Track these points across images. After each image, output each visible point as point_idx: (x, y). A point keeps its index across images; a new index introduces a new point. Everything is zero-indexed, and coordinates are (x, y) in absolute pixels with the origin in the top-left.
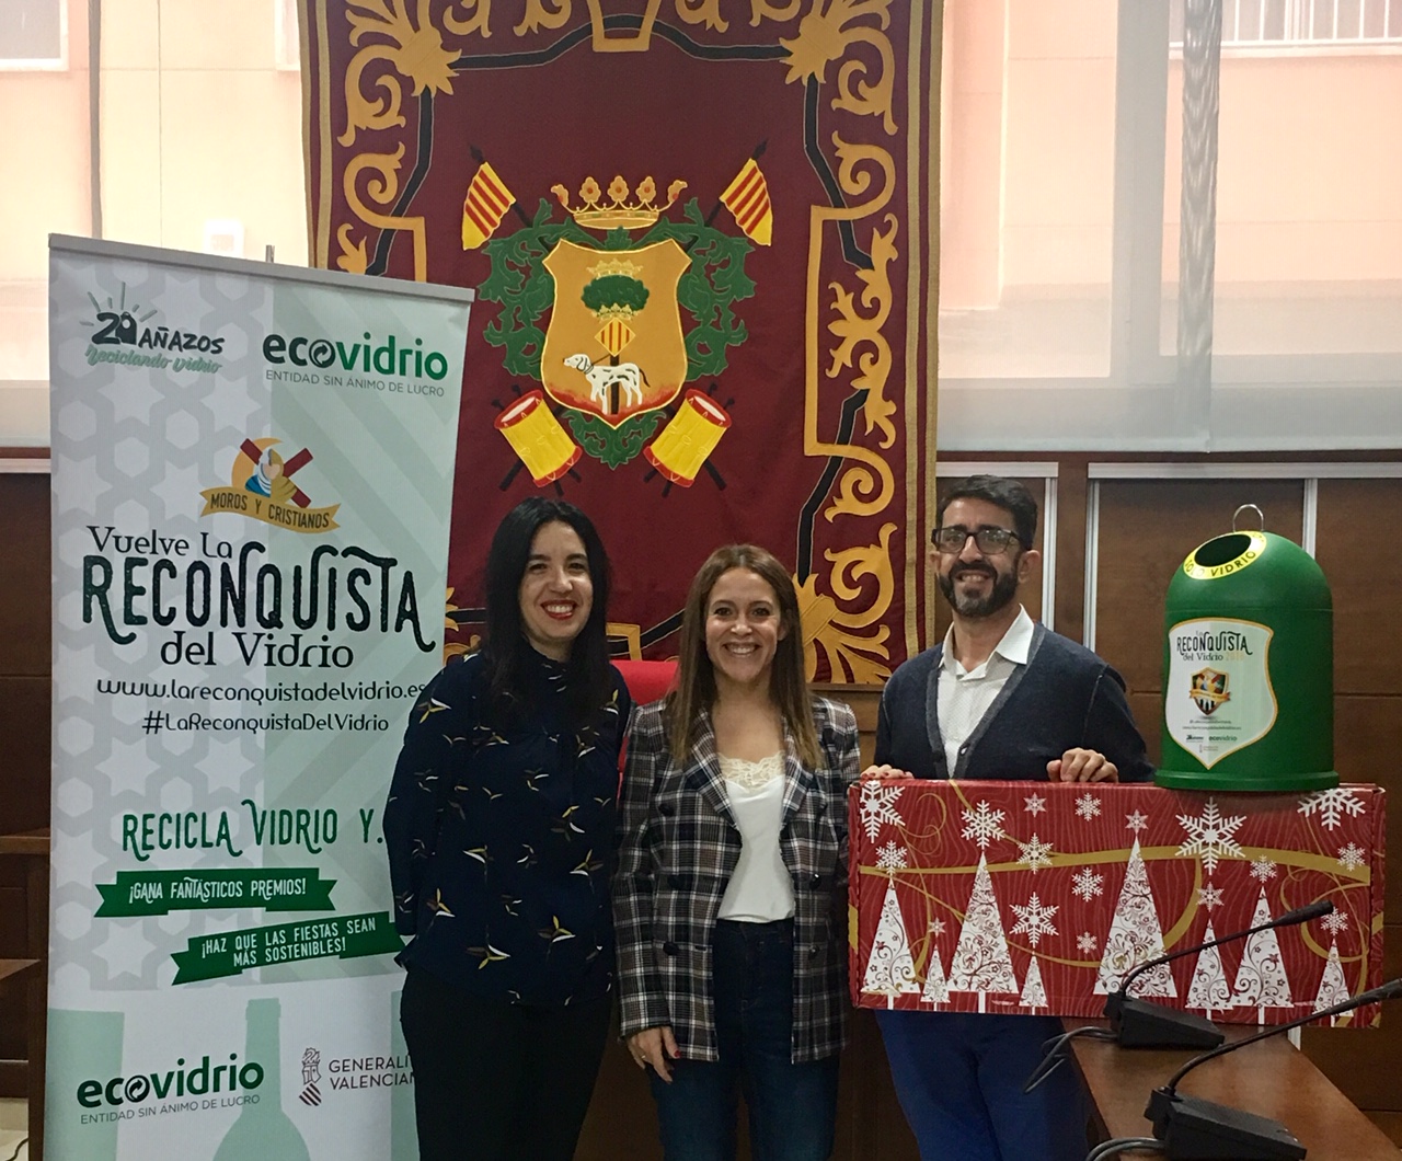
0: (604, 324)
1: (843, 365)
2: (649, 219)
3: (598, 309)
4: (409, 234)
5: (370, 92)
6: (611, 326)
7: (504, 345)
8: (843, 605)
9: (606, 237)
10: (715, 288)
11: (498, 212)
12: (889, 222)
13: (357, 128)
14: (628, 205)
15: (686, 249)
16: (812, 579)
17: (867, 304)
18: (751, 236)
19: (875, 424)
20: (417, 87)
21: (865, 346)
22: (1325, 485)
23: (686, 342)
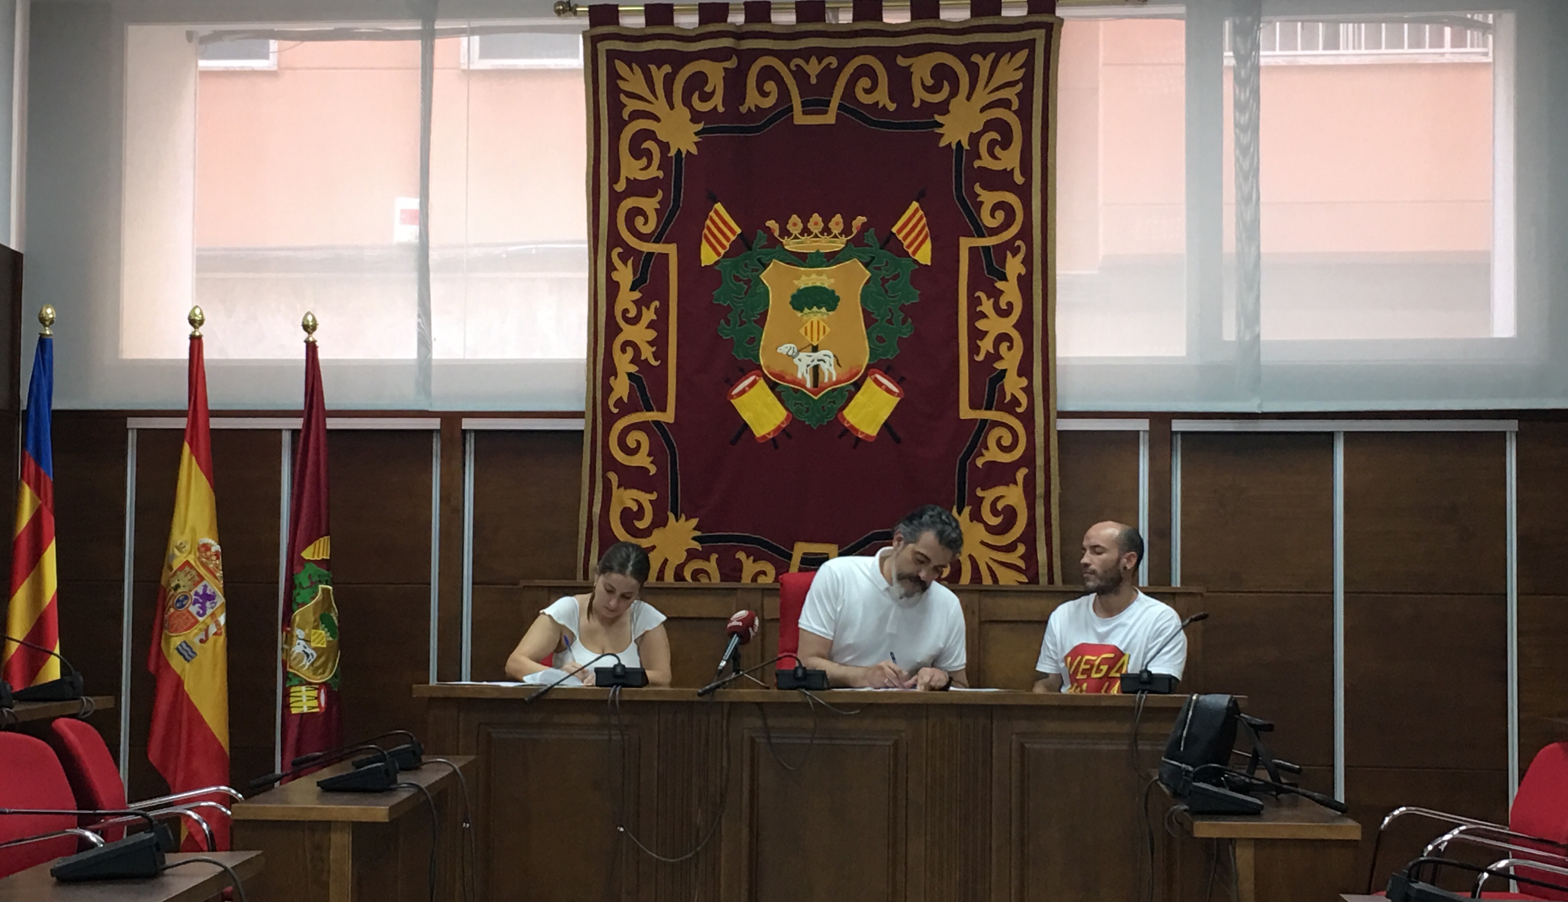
0: (807, 322)
1: (988, 352)
2: (839, 244)
3: (802, 311)
4: (666, 256)
5: (637, 152)
6: (812, 323)
7: (732, 338)
8: (990, 529)
9: (807, 258)
10: (889, 294)
11: (727, 239)
12: (1019, 247)
13: (627, 179)
14: (823, 235)
15: (866, 265)
16: (967, 510)
17: (1004, 307)
18: (917, 257)
19: (1013, 395)
20: (672, 150)
21: (1003, 337)
22: (1351, 437)
23: (867, 334)
